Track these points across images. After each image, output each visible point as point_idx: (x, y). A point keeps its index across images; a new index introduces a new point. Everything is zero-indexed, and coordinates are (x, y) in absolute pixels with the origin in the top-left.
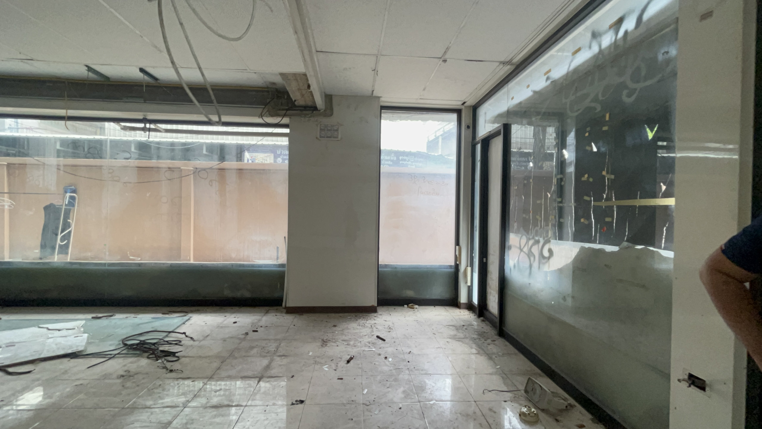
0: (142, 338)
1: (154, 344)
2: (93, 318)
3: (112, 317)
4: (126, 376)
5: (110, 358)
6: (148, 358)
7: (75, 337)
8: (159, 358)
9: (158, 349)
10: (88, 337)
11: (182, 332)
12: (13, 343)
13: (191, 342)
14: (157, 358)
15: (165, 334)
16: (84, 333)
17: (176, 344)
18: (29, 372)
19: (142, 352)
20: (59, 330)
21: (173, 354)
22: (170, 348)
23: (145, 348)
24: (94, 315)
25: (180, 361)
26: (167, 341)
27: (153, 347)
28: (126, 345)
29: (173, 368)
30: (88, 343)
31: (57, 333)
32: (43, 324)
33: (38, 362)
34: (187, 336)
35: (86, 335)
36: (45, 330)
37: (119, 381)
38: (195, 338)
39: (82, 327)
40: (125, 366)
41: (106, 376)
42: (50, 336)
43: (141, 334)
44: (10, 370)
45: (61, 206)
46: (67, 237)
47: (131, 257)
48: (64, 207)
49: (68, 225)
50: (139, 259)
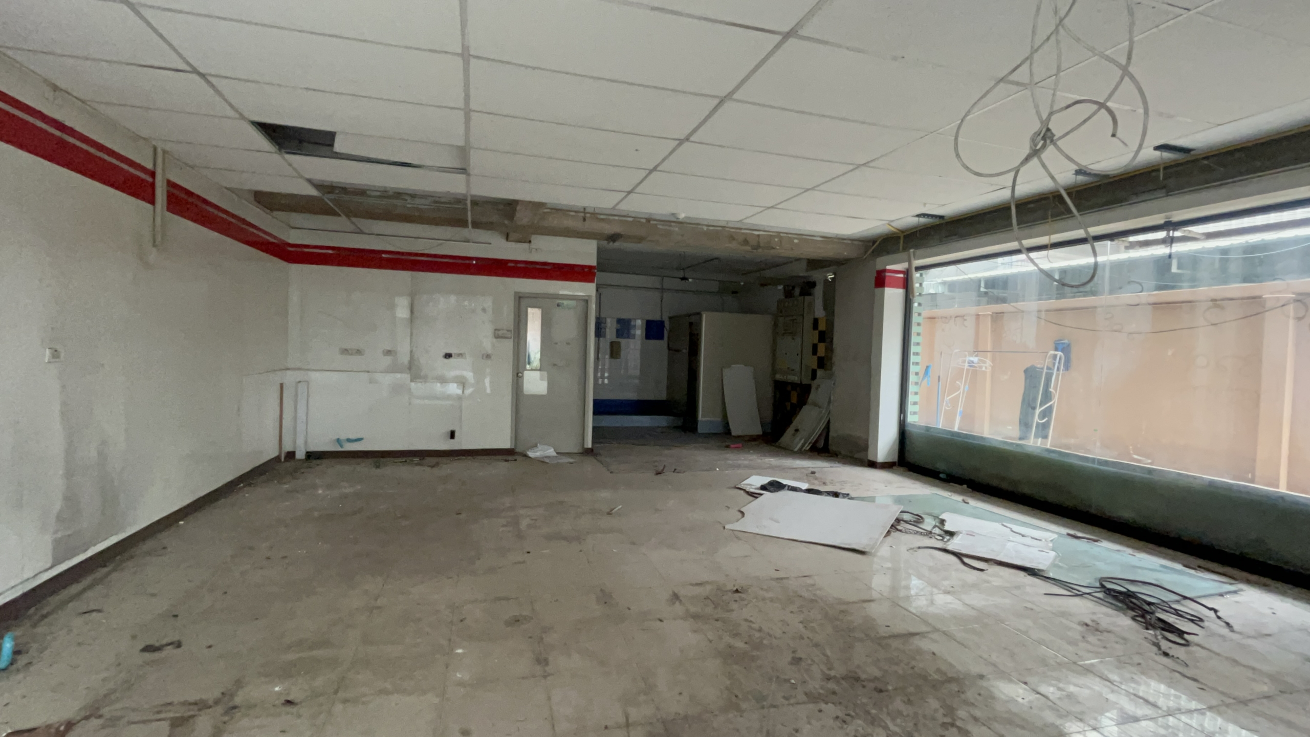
0: (1133, 588)
1: (1149, 604)
2: (1069, 535)
3: (1096, 543)
4: (1092, 628)
5: (1077, 595)
6: (1133, 618)
7: (1039, 551)
8: (1150, 627)
9: (1152, 613)
10: (1056, 557)
11: (1210, 606)
12: (973, 532)
13: (1226, 630)
14: (1148, 626)
15: (1177, 598)
16: (1053, 550)
17: (1192, 621)
18: (983, 571)
19: (1125, 607)
20: (1023, 536)
21: (1179, 632)
22: (1178, 621)
23: (1131, 602)
24: (1072, 532)
25: (1189, 648)
26: (1176, 610)
27: (1147, 607)
28: (1103, 586)
29: (1170, 651)
30: (1054, 565)
31: (1019, 538)
32: (1007, 523)
33: (994, 563)
34: (1219, 618)
35: (1053, 554)
36: (1009, 529)
37: (1079, 628)
38: (1236, 626)
39: (1051, 541)
40: (1094, 613)
41: (1064, 614)
42: (1011, 539)
43: (1133, 582)
45: (1042, 369)
46: (1047, 413)
47: (1135, 457)
48: (1045, 370)
49: (1047, 396)
50: (1149, 461)
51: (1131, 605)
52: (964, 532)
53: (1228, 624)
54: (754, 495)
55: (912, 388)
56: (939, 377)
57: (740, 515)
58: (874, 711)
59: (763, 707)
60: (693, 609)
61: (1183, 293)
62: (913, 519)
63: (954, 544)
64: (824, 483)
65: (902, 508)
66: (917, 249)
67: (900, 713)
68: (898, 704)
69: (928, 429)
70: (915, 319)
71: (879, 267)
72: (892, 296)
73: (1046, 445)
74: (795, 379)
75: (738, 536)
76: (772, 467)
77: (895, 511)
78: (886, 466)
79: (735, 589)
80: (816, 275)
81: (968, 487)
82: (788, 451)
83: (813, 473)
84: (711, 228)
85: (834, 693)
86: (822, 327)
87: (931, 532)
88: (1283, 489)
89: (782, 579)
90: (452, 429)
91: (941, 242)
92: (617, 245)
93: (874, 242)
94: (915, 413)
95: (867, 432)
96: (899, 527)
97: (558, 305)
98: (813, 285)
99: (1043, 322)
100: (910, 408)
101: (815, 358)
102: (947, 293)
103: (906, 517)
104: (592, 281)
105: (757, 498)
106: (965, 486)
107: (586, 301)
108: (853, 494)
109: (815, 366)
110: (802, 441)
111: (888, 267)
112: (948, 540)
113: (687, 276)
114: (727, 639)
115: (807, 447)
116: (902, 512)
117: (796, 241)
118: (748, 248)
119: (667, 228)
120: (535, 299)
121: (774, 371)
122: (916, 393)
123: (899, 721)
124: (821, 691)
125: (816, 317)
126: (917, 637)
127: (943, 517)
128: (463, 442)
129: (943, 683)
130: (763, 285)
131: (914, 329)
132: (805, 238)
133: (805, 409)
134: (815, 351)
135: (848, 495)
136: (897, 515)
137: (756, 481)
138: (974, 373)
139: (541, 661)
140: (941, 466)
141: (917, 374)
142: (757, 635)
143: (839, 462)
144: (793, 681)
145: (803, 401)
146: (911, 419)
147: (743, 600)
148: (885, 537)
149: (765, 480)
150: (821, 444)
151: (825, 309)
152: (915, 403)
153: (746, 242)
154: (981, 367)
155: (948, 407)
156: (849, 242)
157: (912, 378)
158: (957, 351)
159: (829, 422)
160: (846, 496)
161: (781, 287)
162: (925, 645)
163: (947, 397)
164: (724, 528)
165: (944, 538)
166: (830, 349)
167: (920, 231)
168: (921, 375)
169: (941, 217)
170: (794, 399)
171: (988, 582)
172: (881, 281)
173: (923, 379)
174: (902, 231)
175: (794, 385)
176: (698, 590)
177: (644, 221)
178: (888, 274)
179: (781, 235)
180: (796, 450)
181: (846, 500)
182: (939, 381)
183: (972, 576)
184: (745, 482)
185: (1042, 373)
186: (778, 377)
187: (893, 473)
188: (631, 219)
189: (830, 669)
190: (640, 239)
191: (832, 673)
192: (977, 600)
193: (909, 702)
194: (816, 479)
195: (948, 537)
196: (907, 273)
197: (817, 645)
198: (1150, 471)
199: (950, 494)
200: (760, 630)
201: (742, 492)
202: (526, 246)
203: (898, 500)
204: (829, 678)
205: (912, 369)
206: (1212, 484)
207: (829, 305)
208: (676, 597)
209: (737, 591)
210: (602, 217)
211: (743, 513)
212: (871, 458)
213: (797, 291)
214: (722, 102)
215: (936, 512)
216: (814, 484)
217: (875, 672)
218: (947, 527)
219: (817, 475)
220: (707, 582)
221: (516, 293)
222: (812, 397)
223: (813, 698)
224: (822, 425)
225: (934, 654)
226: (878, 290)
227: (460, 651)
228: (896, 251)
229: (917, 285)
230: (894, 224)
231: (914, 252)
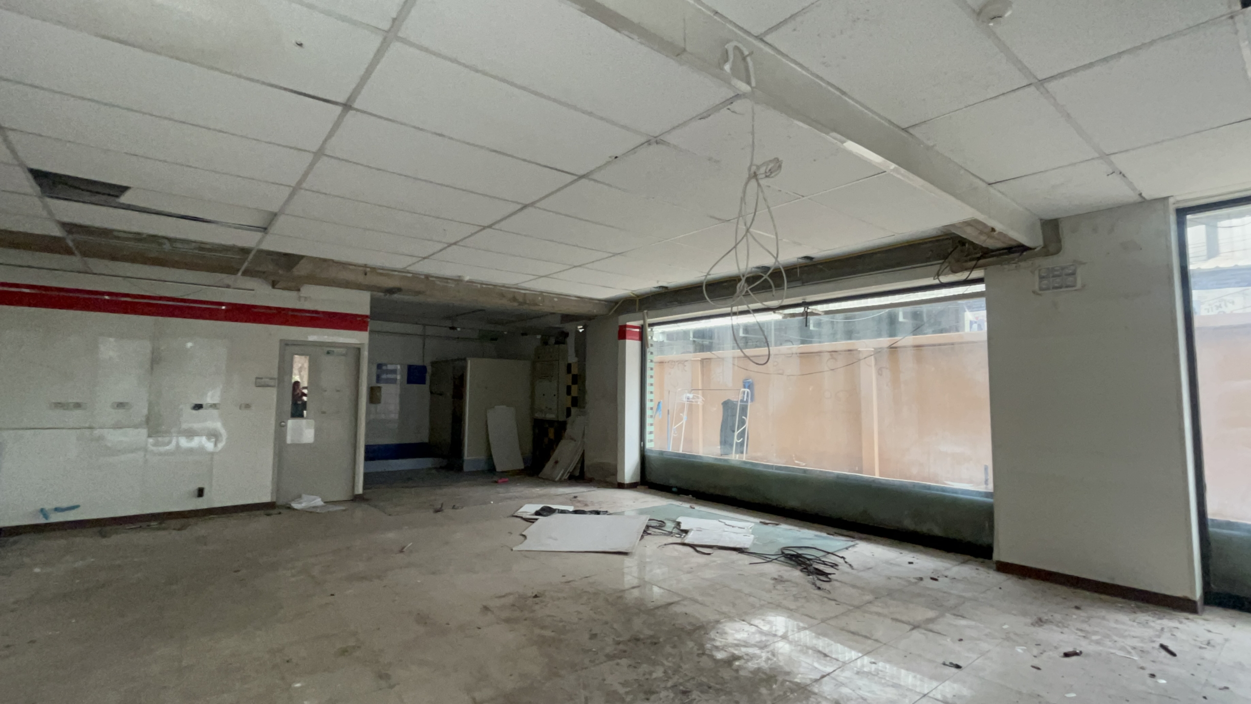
0: (800, 552)
1: (809, 560)
2: (761, 522)
3: (776, 526)
4: (779, 580)
5: (768, 562)
6: (801, 571)
7: (744, 536)
8: (811, 574)
9: (811, 565)
10: (755, 538)
11: (841, 556)
12: (701, 528)
13: (849, 570)
14: (809, 573)
15: (823, 554)
16: (752, 534)
17: (832, 566)
18: (709, 554)
19: (796, 564)
20: (733, 527)
21: (826, 574)
22: (825, 568)
23: (800, 560)
24: (762, 518)
25: (831, 583)
26: (823, 561)
27: (808, 562)
28: (783, 553)
29: (822, 587)
30: (754, 544)
31: (730, 529)
32: (721, 519)
33: (716, 548)
34: (846, 562)
35: (752, 537)
36: (722, 523)
37: (773, 582)
38: (855, 566)
39: (751, 528)
40: (779, 571)
41: (762, 575)
42: (726, 530)
43: (800, 548)
44: (698, 549)
45: (737, 402)
46: (742, 435)
47: (796, 462)
48: (739, 403)
49: (742, 422)
50: (804, 464)
51: (800, 562)
52: (695, 529)
53: (850, 565)
54: (531, 521)
55: (648, 421)
56: (668, 411)
57: (522, 538)
59: (577, 671)
60: (505, 614)
61: (815, 347)
62: (658, 525)
63: (689, 539)
64: (586, 505)
65: (649, 517)
66: (650, 310)
68: (668, 650)
69: (662, 453)
70: (649, 365)
71: (621, 323)
72: (632, 346)
73: (743, 458)
74: (552, 417)
75: (528, 554)
76: (540, 496)
77: (644, 520)
78: (632, 486)
79: (534, 595)
80: (569, 328)
81: (693, 496)
82: (551, 482)
83: (575, 497)
84: (484, 286)
85: (624, 652)
86: (575, 370)
87: (671, 533)
88: (877, 476)
89: (569, 582)
90: (200, 486)
91: (666, 306)
92: (396, 296)
93: (616, 302)
94: (651, 441)
95: (616, 459)
96: (649, 532)
97: (328, 353)
98: (566, 335)
99: (736, 368)
100: (648, 437)
101: (570, 398)
103: (653, 523)
104: (364, 329)
105: (533, 522)
106: (690, 496)
107: (358, 349)
108: (610, 511)
109: (569, 405)
110: (561, 473)
111: (628, 324)
112: (685, 536)
113: (455, 325)
114: (537, 631)
115: (566, 477)
116: (650, 520)
117: (556, 300)
118: (516, 304)
120: (303, 347)
121: (533, 411)
122: (651, 425)
124: (616, 652)
125: (570, 362)
126: (673, 605)
127: (679, 520)
128: (214, 500)
129: (694, 630)
130: (524, 334)
131: (649, 373)
132: (563, 298)
133: (562, 443)
134: (569, 392)
135: (607, 512)
136: (646, 522)
137: (529, 509)
138: (691, 407)
139: (383, 676)
140: (672, 482)
141: (652, 409)
142: (561, 624)
143: (594, 486)
145: (559, 437)
146: (649, 445)
147: (542, 602)
148: (641, 540)
149: (538, 507)
150: (577, 473)
151: (577, 355)
152: (651, 433)
153: (514, 299)
154: (697, 402)
155: (675, 434)
156: (597, 302)
157: (648, 412)
158: (680, 389)
159: (583, 455)
160: (606, 512)
161: (539, 336)
162: (679, 609)
163: (674, 426)
164: (512, 550)
165: (681, 535)
166: (582, 390)
167: (653, 296)
168: (655, 409)
169: (666, 288)
170: (551, 435)
171: (714, 561)
172: (622, 334)
173: (656, 413)
174: (638, 296)
175: (551, 423)
176: (503, 601)
177: (423, 277)
178: (627, 329)
179: (544, 294)
180: (557, 479)
181: (606, 516)
182: (668, 413)
183: (701, 559)
184: (521, 510)
185: (737, 404)
186: (537, 417)
187: (638, 491)
188: (410, 275)
189: (618, 636)
190: (418, 293)
191: (621, 638)
192: (709, 574)
193: (674, 647)
194: (579, 502)
195: (684, 534)
196: (642, 328)
197: (606, 623)
198: (805, 471)
199: (681, 503)
200: (561, 621)
201: (519, 519)
202: (293, 293)
203: (642, 512)
204: (619, 643)
205: (649, 405)
206: (838, 477)
207: (580, 351)
208: (486, 609)
209: (536, 596)
211: (525, 536)
212: (619, 480)
213: (553, 340)
215: (673, 517)
216: (578, 507)
217: (650, 632)
218: (683, 527)
219: (579, 499)
220: (510, 594)
221: (281, 340)
222: (569, 432)
223: (610, 657)
224: (577, 458)
225: (686, 614)
226: (621, 341)
227: (298, 685)
228: (634, 311)
229: (650, 338)
230: (634, 292)
231: (647, 313)
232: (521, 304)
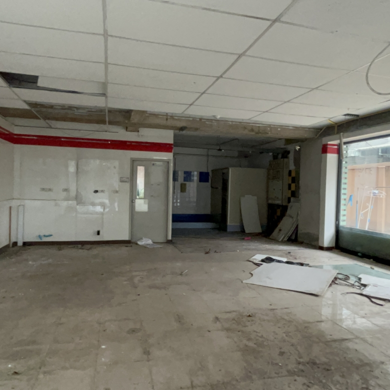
12: (377, 285)
18: (382, 305)
33: (387, 301)
44: (373, 300)
52: (372, 285)
54: (258, 265)
55: (342, 207)
56: (357, 201)
57: (250, 275)
58: (324, 381)
59: (264, 378)
60: (227, 325)
62: (344, 278)
63: (366, 291)
64: (296, 258)
65: (338, 272)
66: (345, 133)
67: (338, 382)
68: (337, 377)
69: (351, 229)
70: (344, 170)
71: (324, 143)
72: (331, 158)
74: (278, 202)
75: (252, 287)
76: (267, 250)
77: (334, 273)
78: (329, 249)
79: (248, 315)
80: (290, 147)
81: (374, 260)
82: (276, 241)
83: (289, 253)
84: (234, 123)
85: (303, 371)
86: (293, 174)
87: (353, 285)
89: (274, 309)
90: (99, 230)
91: (357, 129)
92: (184, 132)
93: (321, 129)
94: (344, 221)
95: (318, 231)
96: (336, 282)
97: (153, 164)
98: (288, 152)
100: (341, 218)
101: (290, 191)
102: (360, 156)
103: (340, 276)
104: (171, 152)
105: (259, 266)
106: (372, 260)
107: (168, 162)
108: (311, 264)
109: (290, 196)
110: (283, 236)
111: (329, 143)
112: (363, 289)
113: (221, 148)
114: (245, 341)
115: (286, 239)
116: (338, 274)
117: (279, 129)
118: (253, 133)
119: (211, 123)
120: (141, 162)
121: (267, 199)
122: (345, 210)
123: (338, 386)
124: (296, 370)
125: (290, 169)
126: (347, 341)
127: (360, 276)
128: (105, 237)
129: (362, 366)
130: (261, 153)
131: (343, 176)
132: (284, 128)
133: (285, 219)
134: (290, 188)
135: (308, 264)
136: (335, 275)
137: (259, 257)
138: (376, 199)
139: (147, 353)
140: (358, 249)
141: (345, 199)
142: (260, 339)
143: (303, 247)
144: (280, 364)
145: (283, 214)
146: (342, 224)
147: (252, 321)
148: (329, 287)
149: (264, 257)
150: (293, 237)
151: (295, 165)
152: (344, 215)
153: (252, 130)
154: (380, 196)
155: (362, 217)
156: (307, 129)
157: (342, 202)
158: (366, 187)
159: (297, 227)
160: (307, 265)
161: (271, 154)
162: (350, 345)
163: (362, 212)
164: (242, 282)
165: (361, 288)
166: (298, 187)
167: (347, 123)
168: (347, 200)
169: (358, 116)
170: (279, 213)
171: (386, 312)
172: (325, 150)
173: (348, 202)
174: (336, 124)
175: (278, 206)
176: (228, 315)
177: (198, 120)
178: (328, 146)
179: (272, 126)
180: (280, 240)
181: (307, 268)
182: (357, 203)
183: (377, 308)
184: (253, 258)
186: (270, 202)
187: (332, 253)
188: (191, 119)
189: (300, 358)
190: (196, 129)
191: (301, 360)
192: (380, 321)
193: (343, 376)
194: (291, 256)
195: (363, 287)
196: (339, 146)
197: (292, 345)
199: (363, 264)
200: (262, 337)
201: (251, 263)
202: (136, 133)
203: (336, 267)
204: (299, 363)
205: (342, 197)
207: (297, 162)
208: (217, 319)
209: (249, 316)
210: (176, 118)
211: (252, 274)
212: (320, 245)
213: (280, 156)
214: (240, 56)
215: (356, 274)
216: (290, 259)
217: (324, 360)
218: (363, 282)
219: (291, 254)
220: (234, 311)
221: (131, 158)
222: (289, 212)
223: (291, 373)
224: (293, 229)
225: (356, 350)
226: (323, 155)
227: (103, 347)
228: (334, 134)
229: (345, 152)
230: (332, 120)
231: (343, 135)
232: (257, 133)
